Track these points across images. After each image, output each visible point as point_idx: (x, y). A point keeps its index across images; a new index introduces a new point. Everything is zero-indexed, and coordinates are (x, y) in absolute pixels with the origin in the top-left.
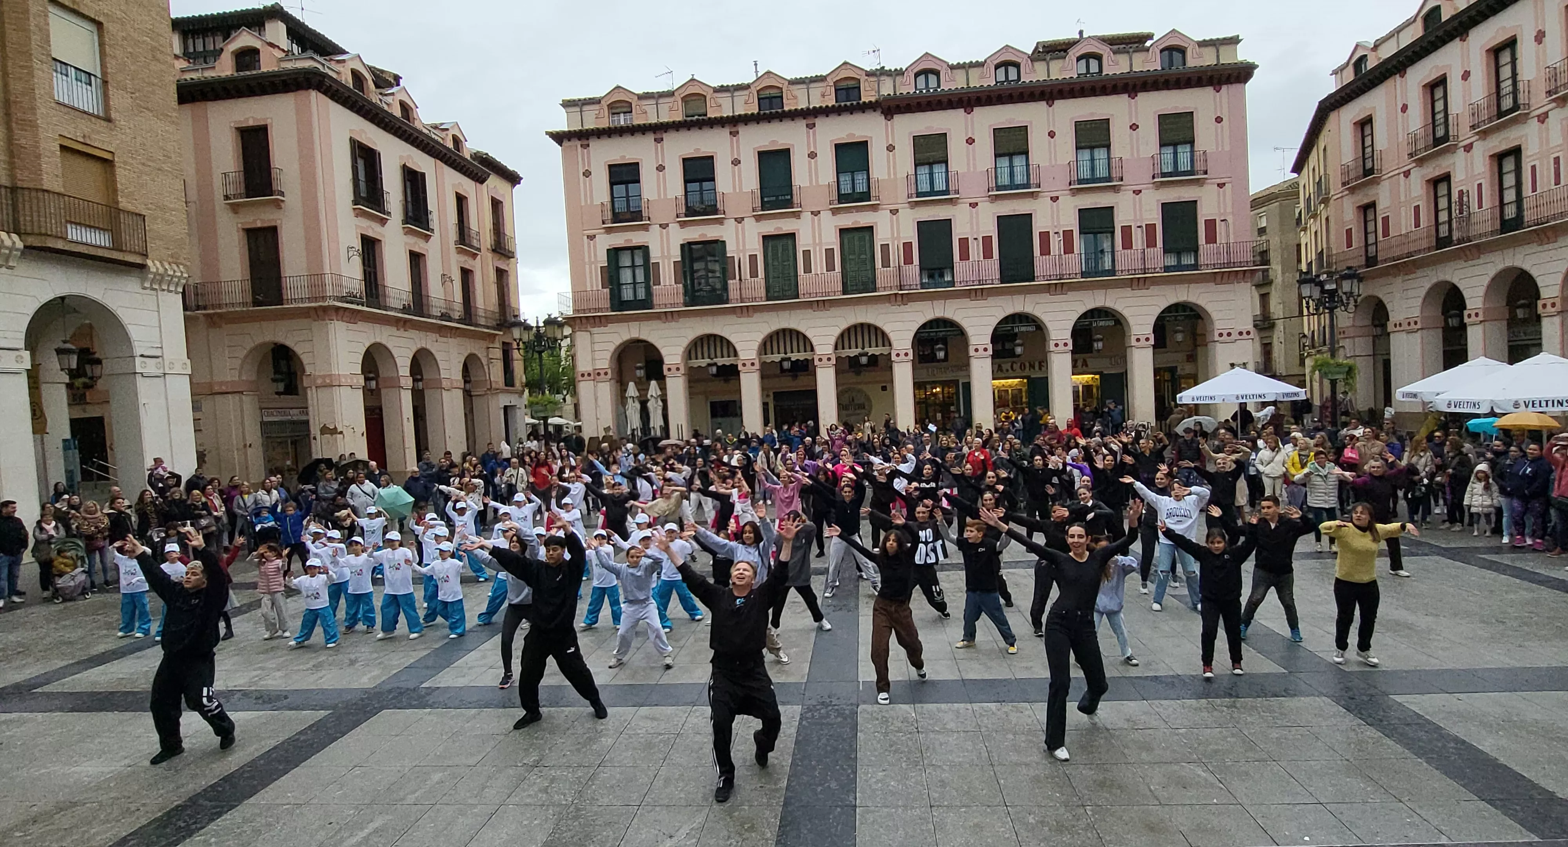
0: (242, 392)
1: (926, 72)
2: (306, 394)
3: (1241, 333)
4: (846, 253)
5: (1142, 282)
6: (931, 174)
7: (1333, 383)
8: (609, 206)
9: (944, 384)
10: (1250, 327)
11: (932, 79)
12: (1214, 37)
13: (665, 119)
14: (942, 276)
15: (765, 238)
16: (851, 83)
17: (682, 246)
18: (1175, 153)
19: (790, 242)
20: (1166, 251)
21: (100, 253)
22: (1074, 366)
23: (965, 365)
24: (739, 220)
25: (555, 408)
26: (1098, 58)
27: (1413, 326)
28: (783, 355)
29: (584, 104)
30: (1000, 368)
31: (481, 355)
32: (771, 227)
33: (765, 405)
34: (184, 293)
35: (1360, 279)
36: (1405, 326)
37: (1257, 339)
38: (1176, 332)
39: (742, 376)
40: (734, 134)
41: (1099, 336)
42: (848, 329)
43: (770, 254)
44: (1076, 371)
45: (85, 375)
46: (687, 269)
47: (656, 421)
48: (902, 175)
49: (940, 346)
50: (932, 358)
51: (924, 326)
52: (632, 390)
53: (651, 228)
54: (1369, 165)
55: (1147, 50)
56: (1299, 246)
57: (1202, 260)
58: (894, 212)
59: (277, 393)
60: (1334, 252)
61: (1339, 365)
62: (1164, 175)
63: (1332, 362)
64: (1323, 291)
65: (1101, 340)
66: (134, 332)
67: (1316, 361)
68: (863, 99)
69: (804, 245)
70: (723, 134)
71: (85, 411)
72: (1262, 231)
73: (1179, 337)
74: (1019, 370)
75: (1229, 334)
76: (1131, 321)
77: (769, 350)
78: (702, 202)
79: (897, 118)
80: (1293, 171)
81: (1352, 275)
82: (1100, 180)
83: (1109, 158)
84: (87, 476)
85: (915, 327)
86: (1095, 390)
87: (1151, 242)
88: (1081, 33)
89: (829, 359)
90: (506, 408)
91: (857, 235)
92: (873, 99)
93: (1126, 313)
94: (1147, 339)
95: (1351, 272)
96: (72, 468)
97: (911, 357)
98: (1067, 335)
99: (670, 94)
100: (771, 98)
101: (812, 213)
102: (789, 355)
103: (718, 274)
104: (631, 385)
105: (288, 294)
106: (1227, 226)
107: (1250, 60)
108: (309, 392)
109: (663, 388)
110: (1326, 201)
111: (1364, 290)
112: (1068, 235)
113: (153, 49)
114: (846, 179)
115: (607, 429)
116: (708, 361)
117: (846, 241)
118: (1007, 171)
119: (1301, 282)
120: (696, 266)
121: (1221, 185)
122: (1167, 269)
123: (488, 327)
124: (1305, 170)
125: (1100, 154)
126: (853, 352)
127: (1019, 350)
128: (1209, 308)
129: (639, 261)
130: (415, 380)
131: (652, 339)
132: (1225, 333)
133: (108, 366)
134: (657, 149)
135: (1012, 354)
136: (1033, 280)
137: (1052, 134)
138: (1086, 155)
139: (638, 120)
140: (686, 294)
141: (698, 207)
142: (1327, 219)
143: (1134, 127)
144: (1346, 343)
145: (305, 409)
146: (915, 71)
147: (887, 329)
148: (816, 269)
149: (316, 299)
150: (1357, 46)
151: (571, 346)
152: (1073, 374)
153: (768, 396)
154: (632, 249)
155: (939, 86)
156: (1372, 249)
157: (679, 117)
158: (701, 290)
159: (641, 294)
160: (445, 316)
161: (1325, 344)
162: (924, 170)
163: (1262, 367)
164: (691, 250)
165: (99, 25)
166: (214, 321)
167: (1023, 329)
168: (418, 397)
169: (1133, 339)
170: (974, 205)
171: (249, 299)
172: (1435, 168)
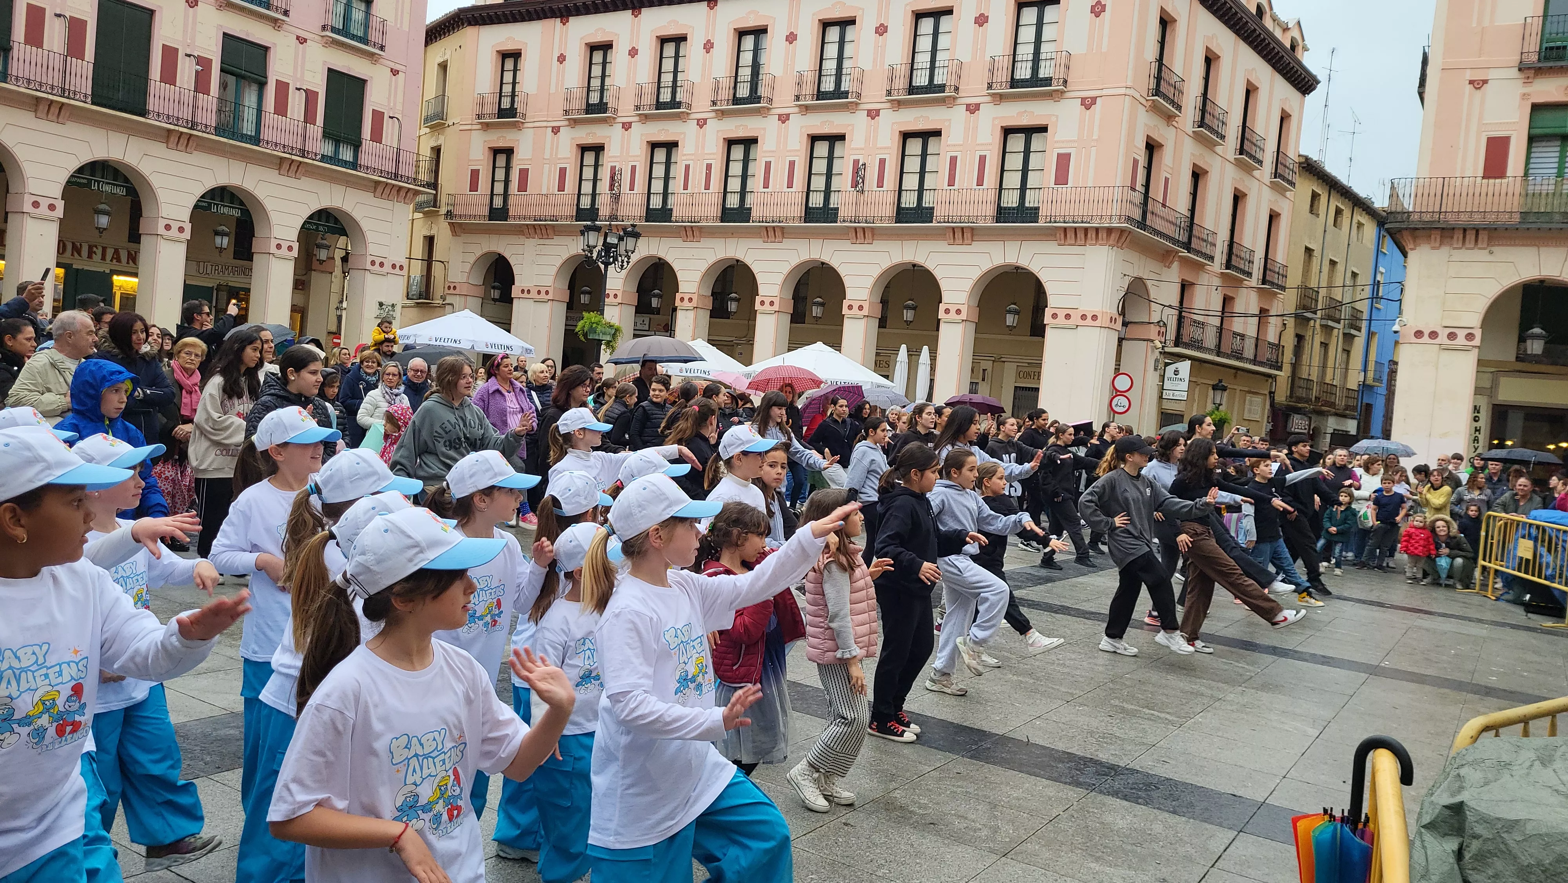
3: (390, 266)
5: (293, 166)
10: (403, 261)
18: (348, 8)
20: (326, 135)
27: (543, 295)
36: (534, 294)
41: (224, 229)
54: (506, 104)
57: (364, 159)
62: (334, 30)
65: (227, 234)
73: (323, 255)
75: (381, 265)
76: (274, 217)
87: (310, 116)
93: (267, 204)
94: (290, 249)
98: (185, 215)
111: (490, 245)
121: (395, 72)
122: (324, 158)
127: (105, 221)
128: (362, 225)
132: (377, 261)
136: (144, 115)
156: (498, 200)
167: (112, 188)
169: (270, 243)
172: (588, 134)
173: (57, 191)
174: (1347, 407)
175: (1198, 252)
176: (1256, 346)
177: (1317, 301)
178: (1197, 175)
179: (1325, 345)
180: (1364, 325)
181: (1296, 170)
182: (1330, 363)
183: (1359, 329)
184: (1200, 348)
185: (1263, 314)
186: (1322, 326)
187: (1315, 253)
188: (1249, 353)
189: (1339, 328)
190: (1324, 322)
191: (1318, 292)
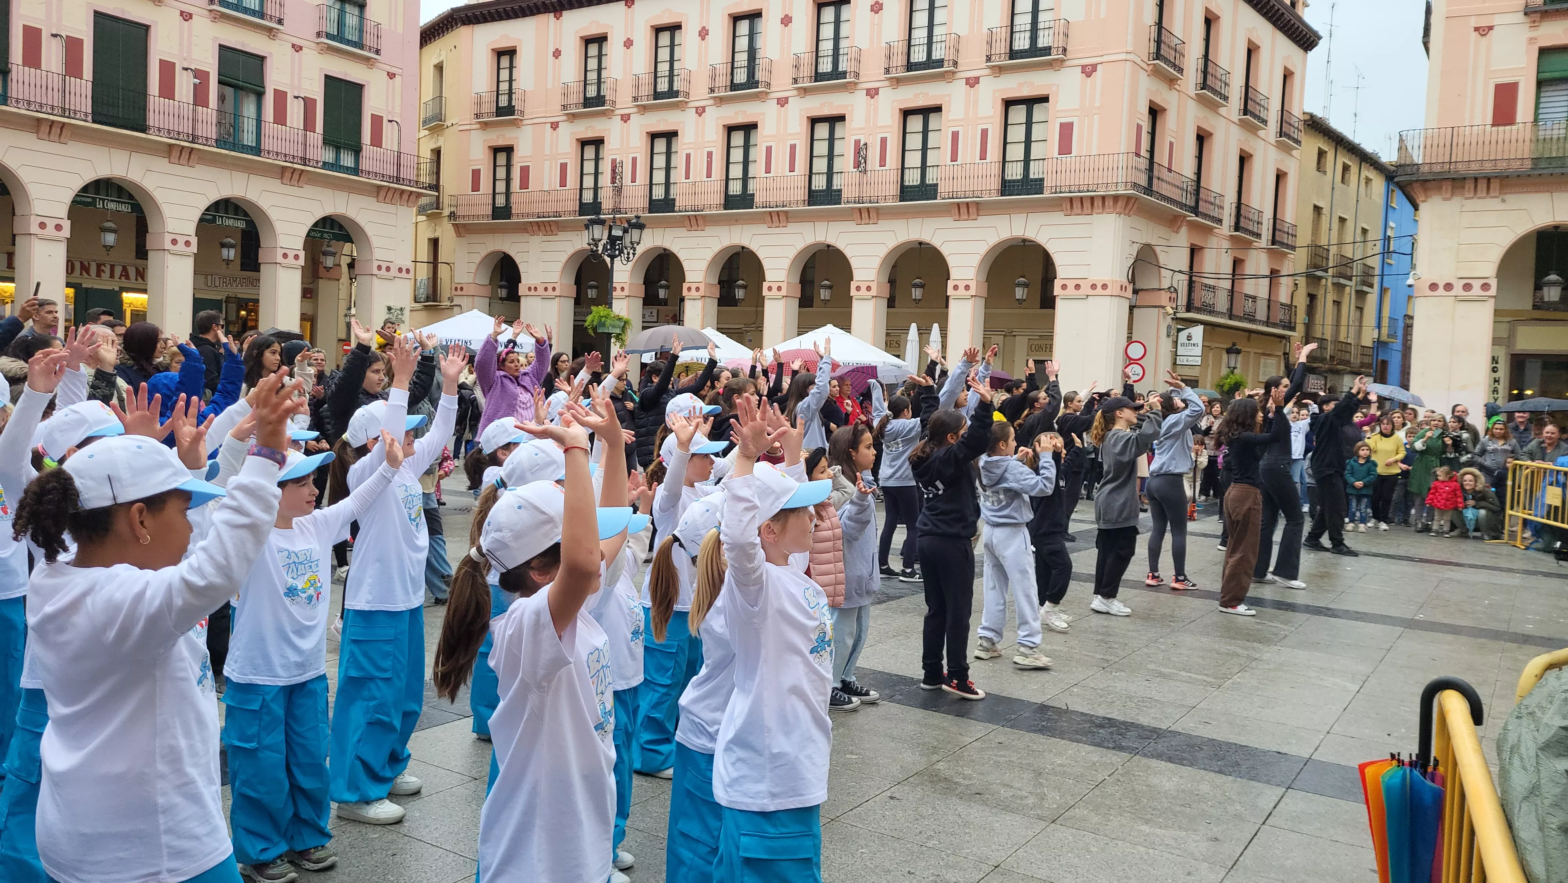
3: (397, 269)
5: (297, 175)
10: (409, 264)
18: (344, 13)
20: (326, 142)
27: (550, 291)
36: (540, 290)
41: (229, 240)
57: (365, 165)
62: (328, 36)
65: (233, 246)
73: (330, 261)
75: (388, 269)
76: (279, 227)
82: (246, 10)
87: (309, 124)
93: (270, 214)
94: (296, 257)
98: (190, 229)
111: (494, 244)
121: (391, 76)
122: (326, 166)
127: (112, 238)
128: (367, 230)
132: (384, 265)
136: (144, 132)
156: (501, 199)
167: (117, 206)
169: (276, 252)
172: (587, 128)
173: (62, 211)
174: (1363, 365)
175: (1206, 216)
176: (1269, 307)
177: (1327, 259)
178: (1202, 138)
179: (1337, 303)
180: (1376, 281)
181: (1301, 127)
182: (1344, 321)
183: (1371, 286)
184: (1211, 312)
185: (1274, 275)
186: (1333, 284)
187: (1324, 211)
188: (1261, 315)
189: (1351, 286)
190: (1336, 280)
191: (1328, 250)
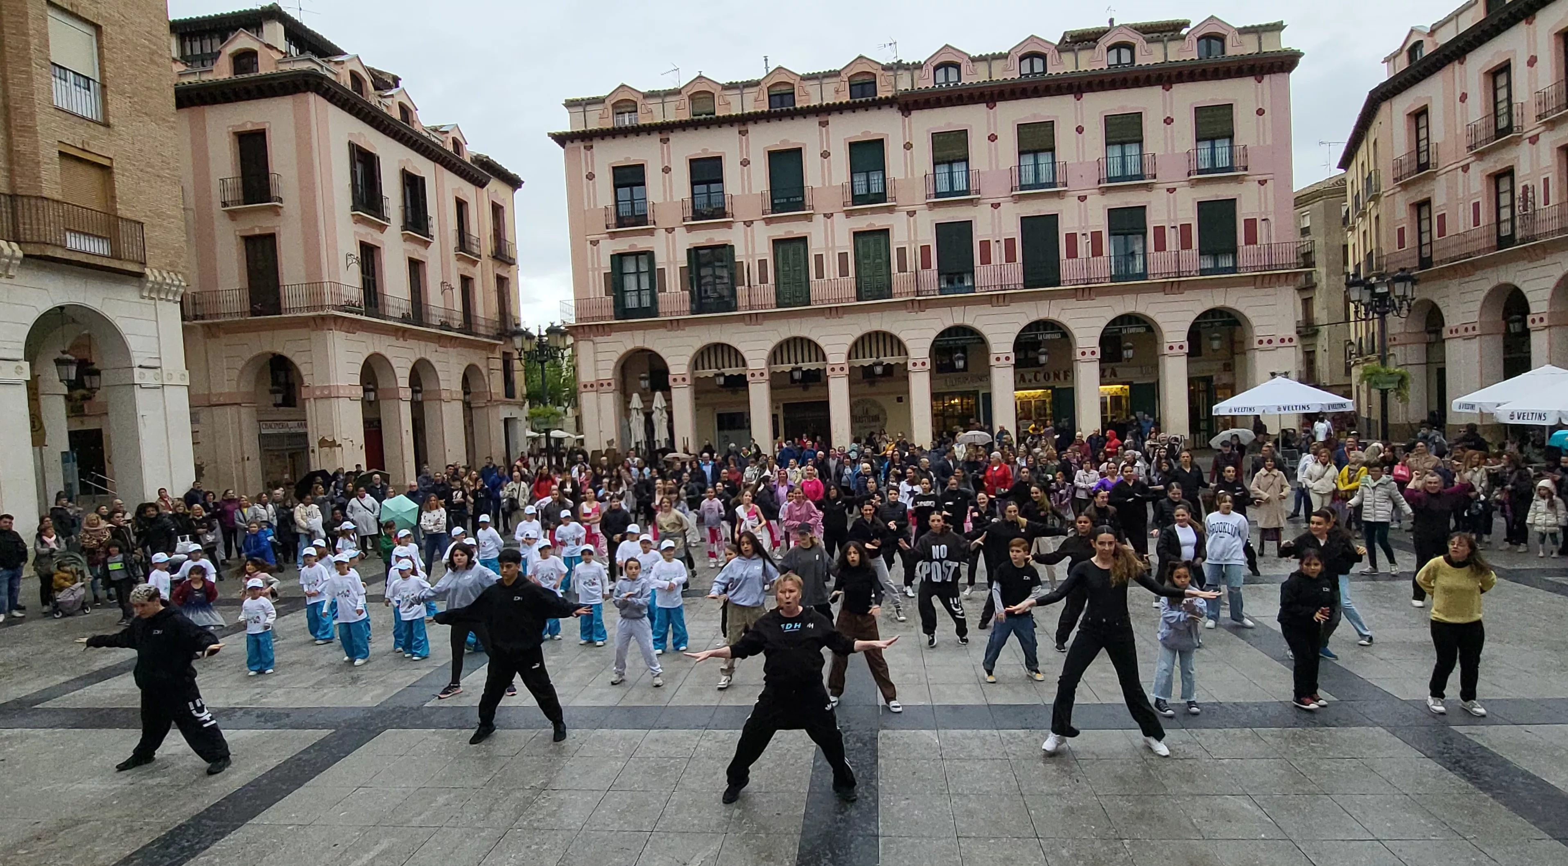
0: (239, 404)
1: (946, 65)
2: (304, 407)
3: (1282, 340)
4: (860, 257)
5: (1175, 286)
6: (951, 173)
7: (1384, 394)
8: (613, 209)
9: (962, 395)
10: (1293, 334)
11: (952, 72)
12: (1256, 24)
13: (671, 118)
14: (961, 281)
15: (775, 242)
16: (867, 78)
17: (689, 250)
18: (1213, 148)
19: (802, 246)
20: (1202, 253)
21: (98, 261)
22: (1102, 375)
23: (986, 375)
24: (748, 224)
25: (556, 421)
26: (1131, 47)
27: (1470, 332)
28: (793, 365)
29: (587, 104)
30: (1023, 379)
31: (482, 366)
32: (782, 231)
33: (775, 417)
34: (181, 303)
35: (1415, 281)
36: (1462, 332)
37: (1300, 346)
38: (1212, 339)
39: (751, 387)
40: (743, 133)
41: (1130, 344)
42: (862, 338)
43: (780, 259)
44: (1104, 381)
45: (83, 386)
46: (694, 276)
47: (661, 435)
48: (919, 174)
49: (959, 355)
50: (952, 368)
51: (942, 334)
52: (636, 401)
53: (656, 233)
54: (1423, 159)
55: (1183, 38)
56: (1345, 247)
57: (1241, 262)
58: (911, 214)
59: (276, 405)
60: (1385, 253)
61: (1391, 374)
62: (1200, 172)
63: (1383, 370)
64: (1373, 295)
65: (1130, 348)
66: (132, 342)
67: (1365, 369)
68: (879, 95)
69: (816, 249)
70: (731, 134)
71: (82, 423)
72: (1305, 231)
73: (1216, 344)
74: (1043, 380)
75: (1270, 342)
76: (1164, 328)
77: (779, 360)
78: (709, 204)
79: (915, 114)
80: (1340, 167)
81: (1404, 277)
82: (1132, 178)
83: (1141, 154)
84: (85, 489)
85: (933, 335)
86: (1124, 402)
87: (1186, 243)
88: (1111, 21)
89: (842, 369)
90: (506, 421)
91: (871, 239)
92: (890, 95)
93: (1158, 319)
94: (1181, 347)
95: (1405, 274)
96: (70, 481)
97: (928, 366)
98: (1094, 343)
99: (677, 92)
100: (781, 95)
101: (825, 215)
102: (800, 365)
103: (726, 281)
104: (636, 396)
105: (286, 303)
106: (1269, 226)
107: (1295, 48)
108: (307, 405)
109: (668, 400)
110: (1376, 198)
111: (1420, 293)
112: (1096, 237)
113: (153, 53)
114: (860, 179)
115: (610, 443)
116: (716, 371)
117: (860, 245)
118: (1031, 169)
119: (1349, 285)
120: (703, 272)
121: (1262, 183)
122: (1203, 272)
123: (487, 337)
124: (1353, 166)
125: (1132, 150)
126: (867, 362)
127: (1043, 359)
128: (1248, 313)
129: (644, 267)
130: (414, 392)
131: (657, 349)
132: (1265, 340)
133: (107, 377)
134: (662, 149)
135: (1036, 363)
136: (1059, 285)
137: (1080, 130)
138: (1116, 151)
139: (643, 120)
140: (692, 301)
141: (705, 209)
142: (1377, 217)
143: (1168, 121)
144: (1397, 351)
145: (303, 422)
146: (934, 64)
147: (903, 337)
148: (828, 275)
149: (314, 308)
150: (1412, 31)
151: (573, 357)
152: (1101, 384)
153: (777, 408)
154: (637, 254)
155: (959, 80)
156: (1426, 250)
157: (686, 116)
158: (709, 297)
159: (646, 301)
160: (445, 326)
161: (1373, 352)
162: (943, 169)
163: (1303, 376)
164: (697, 255)
165: (97, 28)
166: (212, 331)
167: (1048, 337)
168: (417, 409)
169: (1166, 346)
170: (996, 206)
171: (247, 308)
172: (1496, 162)
173: (1010, 349)
